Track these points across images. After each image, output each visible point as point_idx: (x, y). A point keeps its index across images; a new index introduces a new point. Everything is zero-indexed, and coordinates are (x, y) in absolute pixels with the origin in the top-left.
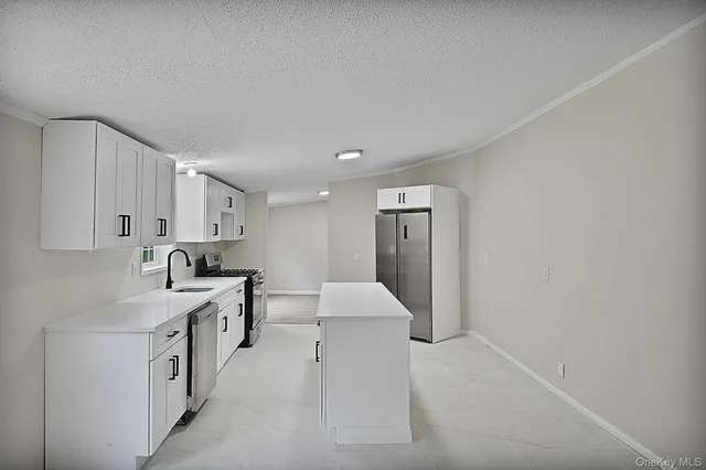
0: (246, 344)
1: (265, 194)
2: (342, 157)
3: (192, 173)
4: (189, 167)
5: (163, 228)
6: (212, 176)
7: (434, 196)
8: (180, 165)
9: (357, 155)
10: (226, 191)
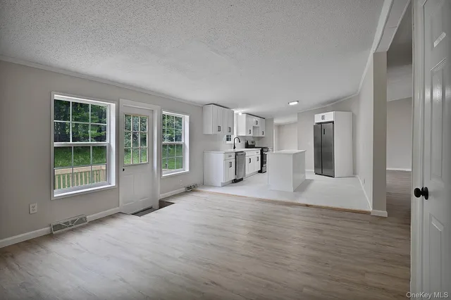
0: (260, 172)
1: (272, 120)
2: (291, 104)
3: (240, 114)
4: (239, 112)
5: (230, 130)
6: (248, 114)
7: (335, 116)
8: (236, 112)
9: (296, 103)
10: (255, 119)
